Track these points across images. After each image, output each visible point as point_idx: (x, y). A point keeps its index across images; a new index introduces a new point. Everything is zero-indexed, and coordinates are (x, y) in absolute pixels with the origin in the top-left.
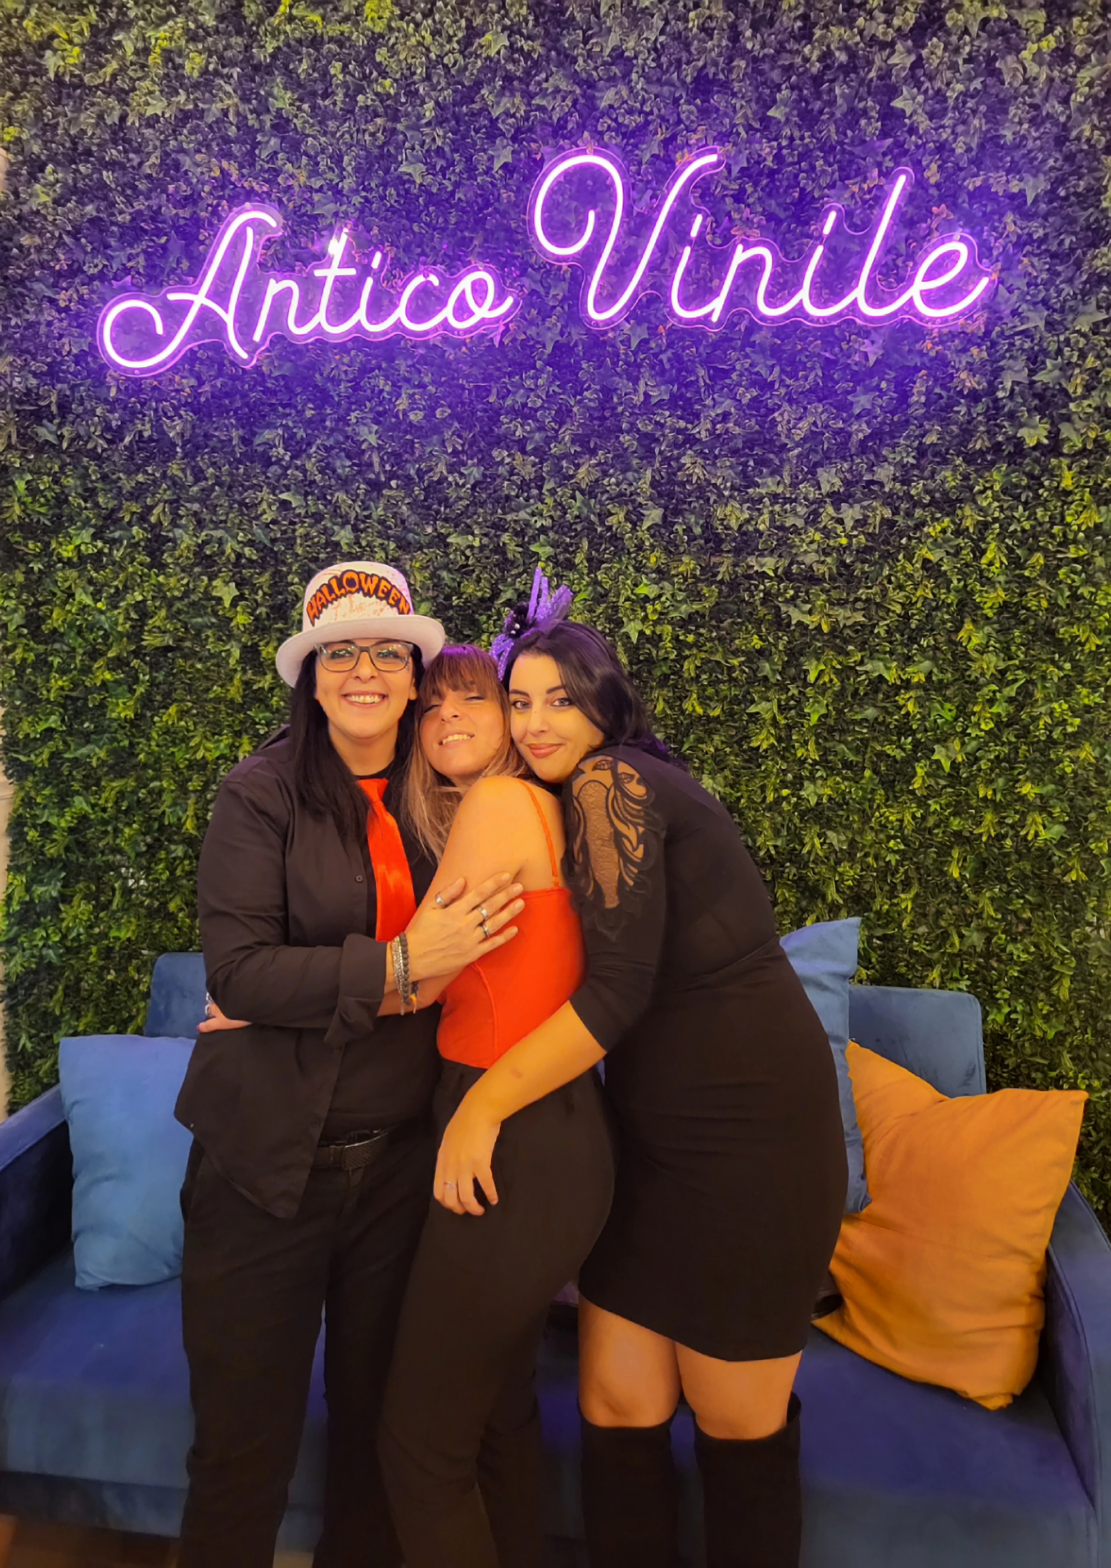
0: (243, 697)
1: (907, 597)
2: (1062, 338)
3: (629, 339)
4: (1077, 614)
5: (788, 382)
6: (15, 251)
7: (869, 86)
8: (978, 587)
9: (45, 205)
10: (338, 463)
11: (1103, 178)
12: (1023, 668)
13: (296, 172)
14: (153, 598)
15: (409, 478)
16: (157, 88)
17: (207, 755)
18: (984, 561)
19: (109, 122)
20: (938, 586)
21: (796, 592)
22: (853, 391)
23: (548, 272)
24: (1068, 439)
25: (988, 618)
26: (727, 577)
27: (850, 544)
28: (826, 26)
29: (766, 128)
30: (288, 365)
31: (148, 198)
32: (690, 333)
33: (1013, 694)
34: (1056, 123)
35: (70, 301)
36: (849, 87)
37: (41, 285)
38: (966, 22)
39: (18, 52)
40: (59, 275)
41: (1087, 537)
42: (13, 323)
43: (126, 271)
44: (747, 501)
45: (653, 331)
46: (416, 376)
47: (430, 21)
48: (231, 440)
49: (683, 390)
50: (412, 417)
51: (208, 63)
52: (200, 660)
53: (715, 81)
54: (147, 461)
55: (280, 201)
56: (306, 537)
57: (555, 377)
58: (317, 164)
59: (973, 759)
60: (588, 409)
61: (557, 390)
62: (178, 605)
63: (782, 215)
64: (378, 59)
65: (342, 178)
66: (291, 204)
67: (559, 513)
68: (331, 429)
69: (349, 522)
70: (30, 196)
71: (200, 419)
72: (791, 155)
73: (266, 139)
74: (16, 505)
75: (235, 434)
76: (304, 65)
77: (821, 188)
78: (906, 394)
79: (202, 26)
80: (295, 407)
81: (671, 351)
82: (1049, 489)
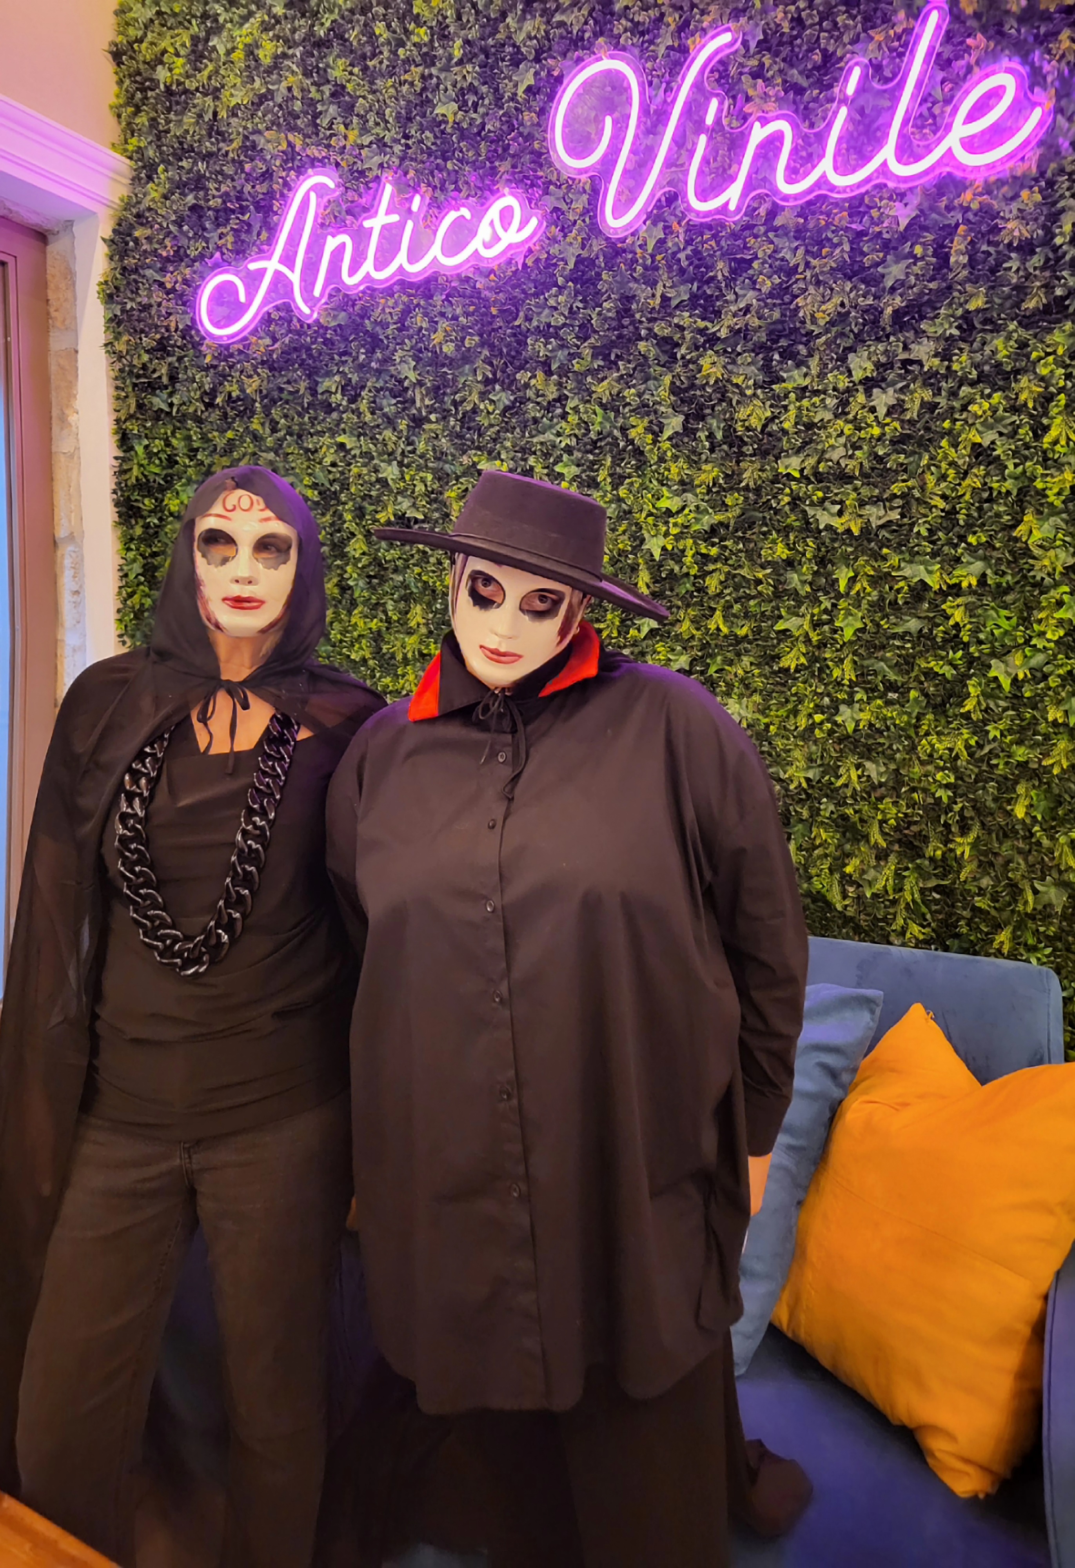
1: (953, 489)
3: (646, 243)
5: (814, 262)
6: (131, 244)
8: (1040, 471)
9: (153, 200)
10: (385, 402)
13: (348, 132)
15: (446, 410)
16: (239, 80)
18: (1047, 440)
19: (206, 119)
20: (989, 474)
21: (825, 494)
22: (883, 261)
23: (570, 187)
25: (1054, 507)
26: (752, 485)
27: (884, 434)
30: (343, 314)
31: (233, 180)
32: (710, 227)
35: (176, 282)
37: (151, 271)
39: (139, 73)
40: (167, 260)
42: (128, 307)
43: (218, 248)
44: (772, 398)
45: (669, 230)
46: (450, 309)
48: (298, 391)
49: (705, 287)
50: (445, 349)
51: (277, 47)
54: (235, 419)
55: (336, 163)
56: (360, 476)
57: (577, 293)
58: (367, 121)
59: (1039, 675)
60: (609, 320)
61: (579, 304)
63: (804, 82)
65: (386, 129)
66: (343, 164)
67: (583, 431)
68: (377, 370)
69: (395, 459)
70: (145, 195)
71: (274, 376)
72: (810, 16)
73: (325, 107)
74: (135, 468)
75: (303, 386)
76: (355, 33)
77: (845, 45)
78: (947, 256)
79: (274, 17)
80: (350, 354)
81: (690, 248)
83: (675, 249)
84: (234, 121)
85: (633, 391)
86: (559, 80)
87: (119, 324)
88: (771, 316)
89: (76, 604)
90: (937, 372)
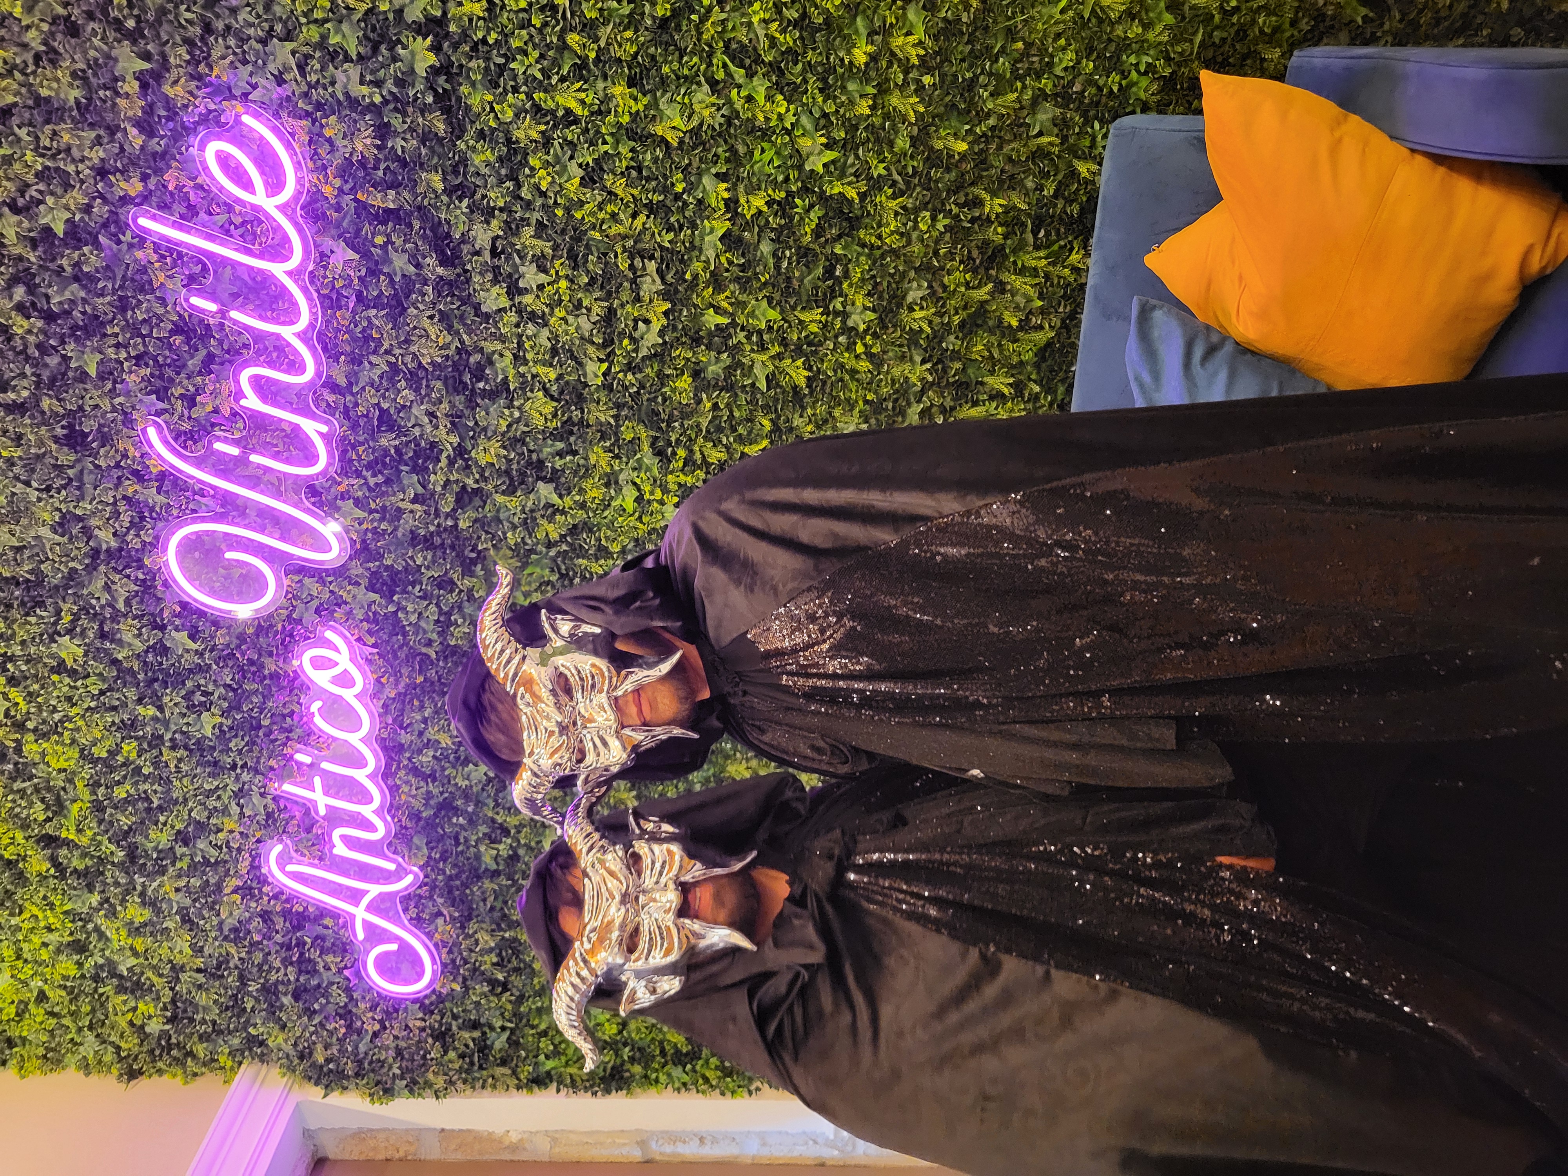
1: (627, 206)
2: (303, 20)
3: (357, 519)
5: (386, 345)
6: (331, 1066)
7: (46, 260)
8: (611, 118)
9: (286, 1041)
13: (226, 829)
16: (165, 944)
18: (579, 111)
19: (204, 980)
20: (612, 169)
21: (625, 337)
22: (389, 276)
23: (295, 597)
24: (425, 10)
25: (649, 104)
26: (613, 412)
27: (567, 277)
29: (111, 373)
30: (416, 840)
31: (269, 953)
32: (345, 452)
33: (742, 70)
34: (51, 34)
35: (373, 1019)
37: (361, 1046)
39: (152, 1052)
40: (349, 1027)
42: (398, 1072)
43: (339, 972)
44: (524, 391)
45: (345, 494)
46: (416, 726)
48: (494, 891)
49: (406, 457)
51: (133, 902)
53: (70, 427)
55: (259, 841)
57: (404, 591)
58: (215, 808)
59: (824, 122)
60: (434, 562)
61: (417, 590)
63: (203, 353)
65: (226, 788)
66: (258, 835)
68: (476, 805)
70: (280, 1050)
71: (477, 916)
72: (135, 346)
73: (199, 852)
74: (570, 1070)
75: (488, 885)
76: (123, 818)
77: (167, 312)
78: (387, 211)
79: (101, 904)
80: (458, 833)
81: (364, 473)
82: (489, 31)
83: (365, 488)
84: (207, 951)
85: (509, 535)
86: (184, 605)
87: (415, 1082)
88: (439, 391)
89: (715, 1141)
90: (506, 222)
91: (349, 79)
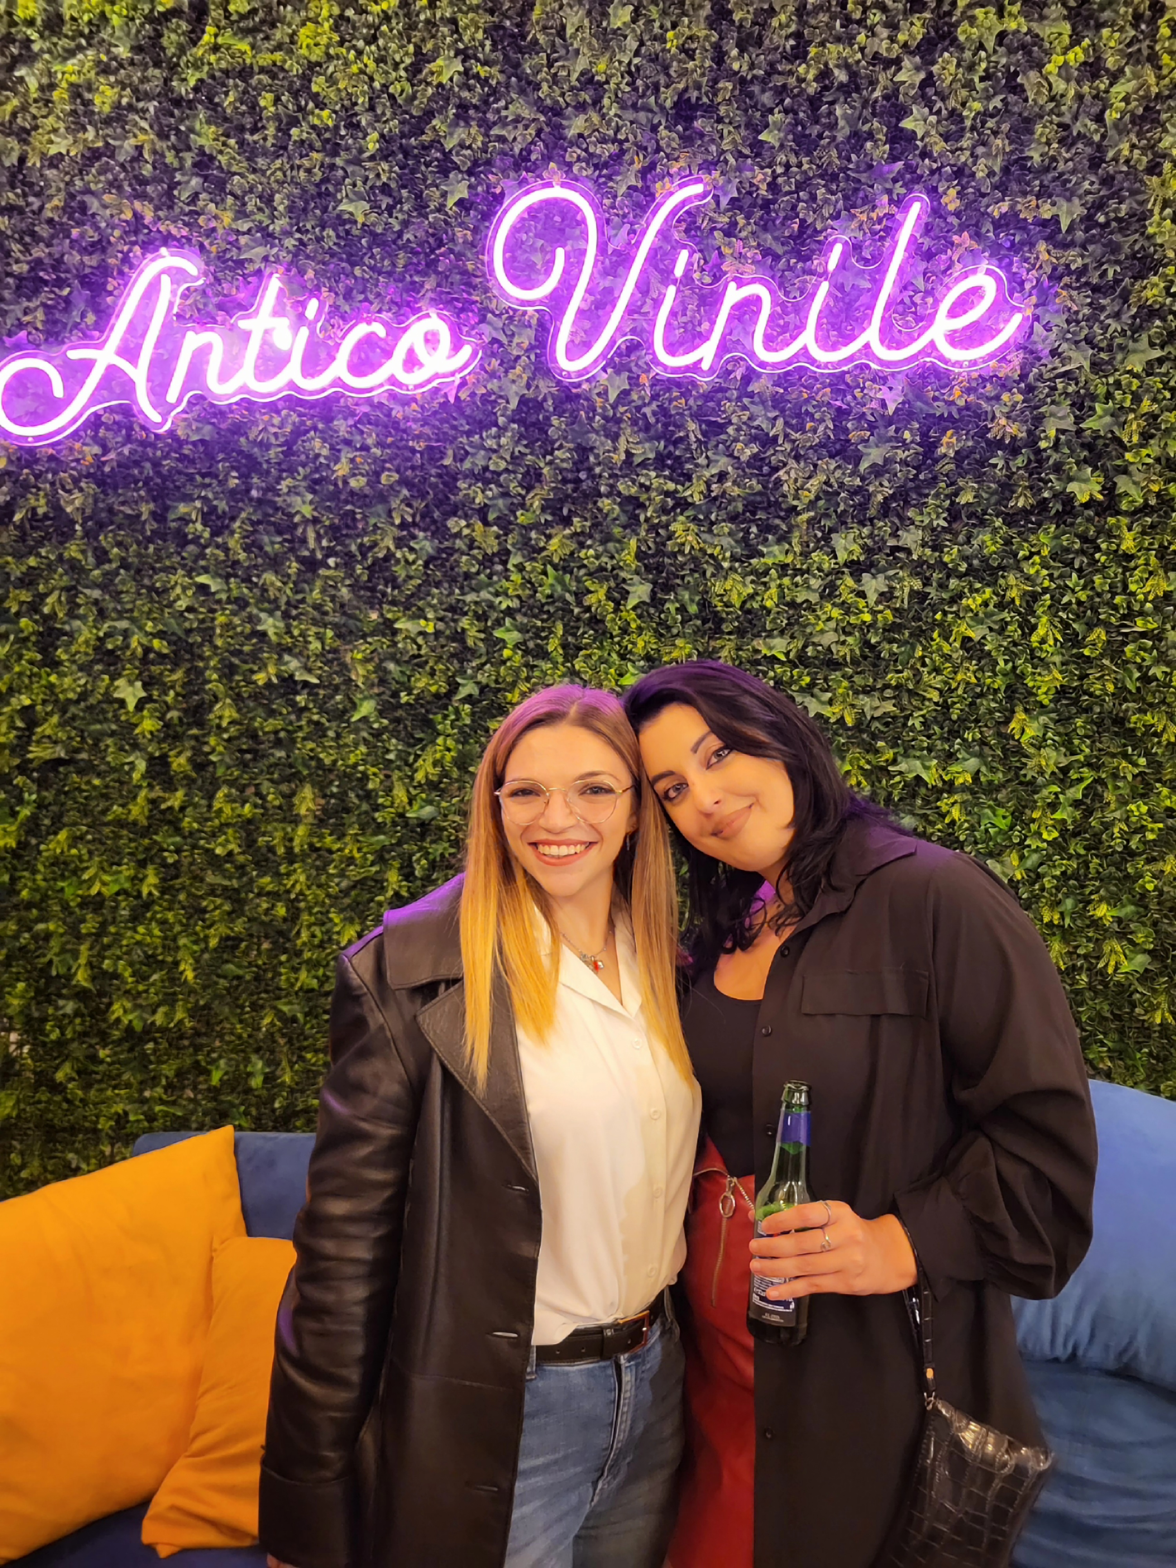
0: (149, 818)
1: (946, 683)
2: (1111, 380)
3: (606, 392)
4: (1150, 699)
7: (874, 108)
8: (1030, 670)
10: (266, 539)
11: (1148, 201)
12: (1089, 765)
13: (219, 212)
14: (44, 702)
15: (350, 555)
16: (62, 125)
17: (104, 890)
18: (1034, 638)
19: (7, 163)
20: (981, 669)
21: (813, 680)
23: (511, 318)
24: (1127, 494)
25: (1042, 706)
27: (875, 621)
28: (822, 44)
29: (758, 155)
30: (208, 428)
31: (49, 245)
32: (678, 384)
33: (1079, 796)
34: (1089, 143)
36: (852, 107)
38: (981, 37)
41: (1156, 608)
43: (21, 325)
44: (751, 573)
45: (634, 381)
46: (358, 438)
47: (373, 48)
48: (139, 515)
49: (671, 448)
50: (353, 483)
51: (121, 97)
52: (99, 775)
53: (697, 106)
54: (40, 543)
55: (202, 246)
56: (229, 626)
57: (522, 437)
58: (244, 204)
59: (1035, 876)
60: (562, 470)
61: (523, 450)
62: (73, 710)
63: (780, 250)
64: (315, 88)
65: (273, 218)
66: (214, 249)
67: (528, 592)
68: (255, 500)
69: (278, 608)
71: (104, 492)
72: (787, 183)
73: (186, 178)
75: (145, 509)
76: (231, 98)
77: (824, 219)
78: (934, 447)
79: (115, 58)
80: (216, 476)
81: (656, 403)
82: (1107, 553)
83: (640, 403)
84: (50, 173)
85: (591, 552)
86: (499, 199)
88: (750, 487)
90: (926, 562)
91: (1061, 418)
